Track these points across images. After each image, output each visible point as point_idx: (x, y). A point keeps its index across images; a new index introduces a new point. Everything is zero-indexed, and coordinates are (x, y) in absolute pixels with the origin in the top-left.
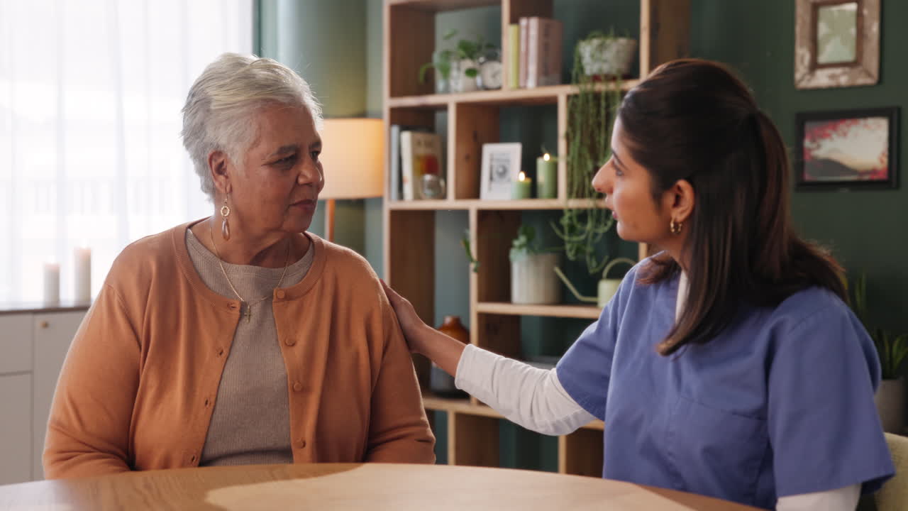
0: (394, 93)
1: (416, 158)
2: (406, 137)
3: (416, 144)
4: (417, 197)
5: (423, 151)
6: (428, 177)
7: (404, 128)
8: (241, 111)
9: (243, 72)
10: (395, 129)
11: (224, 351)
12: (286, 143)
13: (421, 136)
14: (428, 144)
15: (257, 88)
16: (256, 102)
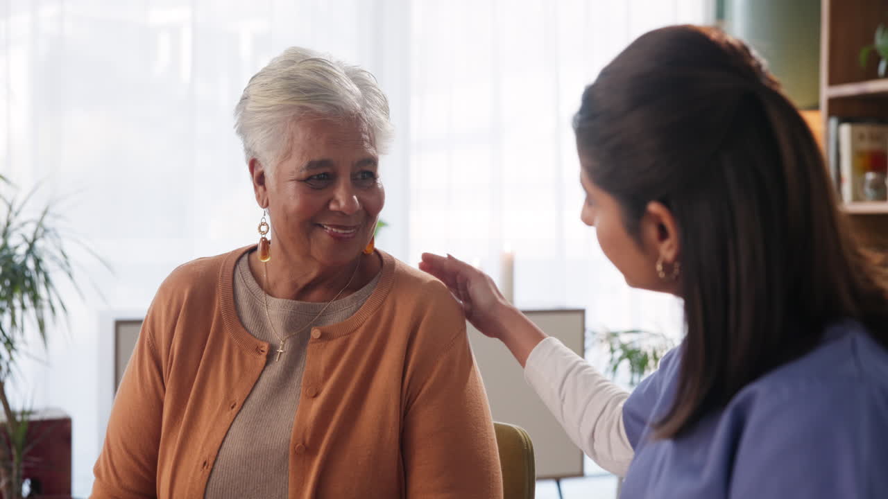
0: (833, 82)
1: (857, 154)
2: (846, 130)
3: (856, 139)
4: (857, 198)
5: (866, 145)
6: (870, 176)
7: (843, 120)
8: (273, 116)
9: (289, 72)
10: (833, 122)
11: (237, 403)
12: (317, 157)
13: (864, 129)
14: (874, 138)
15: (294, 92)
16: (290, 108)
